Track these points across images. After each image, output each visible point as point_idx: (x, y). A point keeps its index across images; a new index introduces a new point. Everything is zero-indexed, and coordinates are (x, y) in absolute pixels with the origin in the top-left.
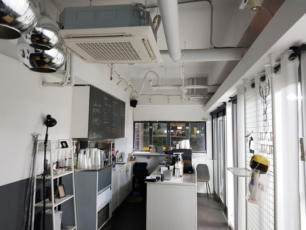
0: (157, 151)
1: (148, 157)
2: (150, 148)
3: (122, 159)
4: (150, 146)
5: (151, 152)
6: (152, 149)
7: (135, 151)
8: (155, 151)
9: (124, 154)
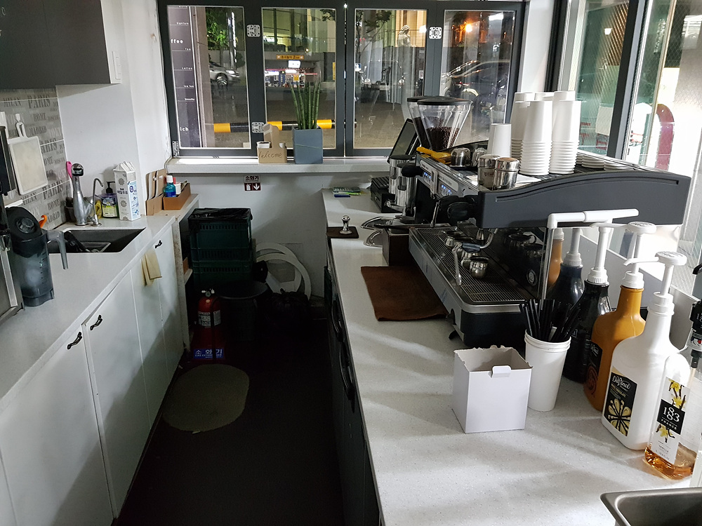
0: (290, 153)
1: (252, 181)
2: (258, 137)
3: (116, 204)
4: (256, 127)
5: (265, 157)
6: (267, 146)
7: (182, 153)
8: (283, 154)
9: (121, 182)
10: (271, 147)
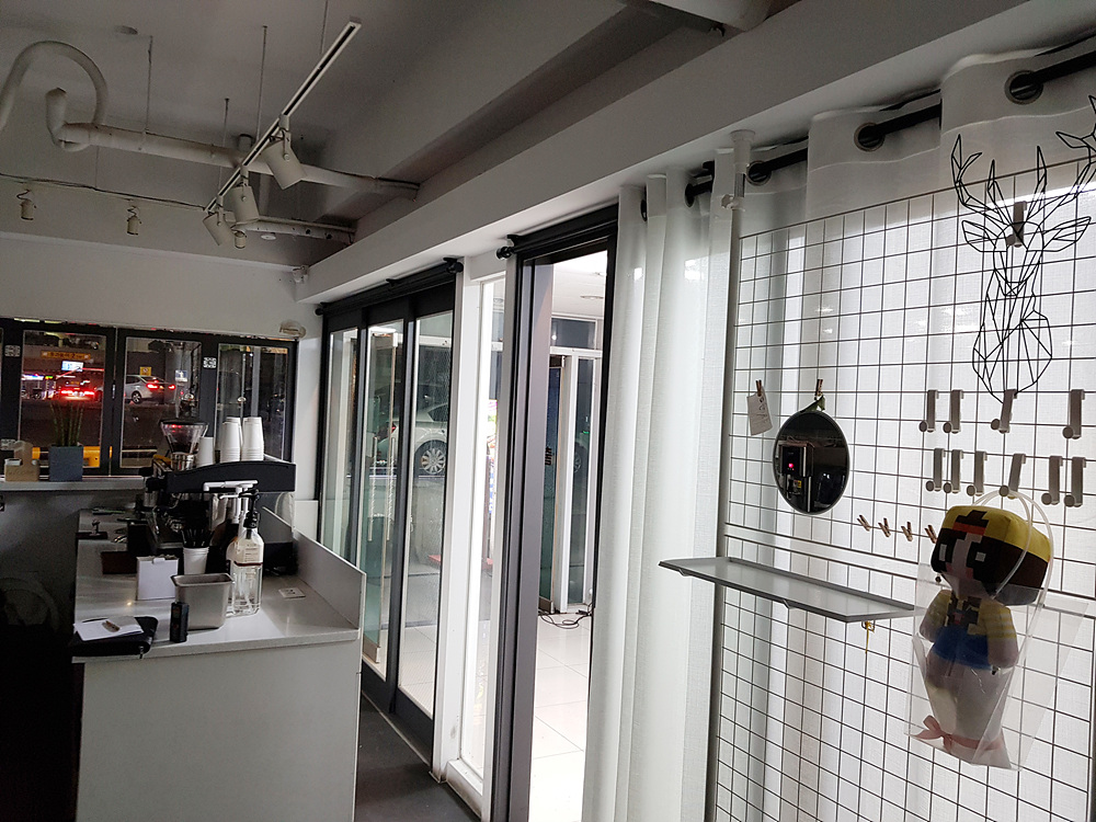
0: (44, 471)
2: (6, 455)
4: (6, 444)
5: (14, 475)
6: (18, 463)
8: (36, 472)
10: (21, 463)
